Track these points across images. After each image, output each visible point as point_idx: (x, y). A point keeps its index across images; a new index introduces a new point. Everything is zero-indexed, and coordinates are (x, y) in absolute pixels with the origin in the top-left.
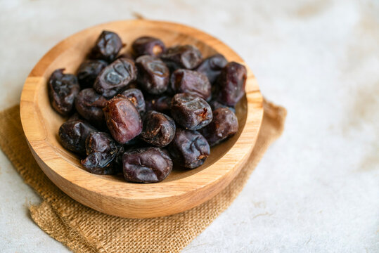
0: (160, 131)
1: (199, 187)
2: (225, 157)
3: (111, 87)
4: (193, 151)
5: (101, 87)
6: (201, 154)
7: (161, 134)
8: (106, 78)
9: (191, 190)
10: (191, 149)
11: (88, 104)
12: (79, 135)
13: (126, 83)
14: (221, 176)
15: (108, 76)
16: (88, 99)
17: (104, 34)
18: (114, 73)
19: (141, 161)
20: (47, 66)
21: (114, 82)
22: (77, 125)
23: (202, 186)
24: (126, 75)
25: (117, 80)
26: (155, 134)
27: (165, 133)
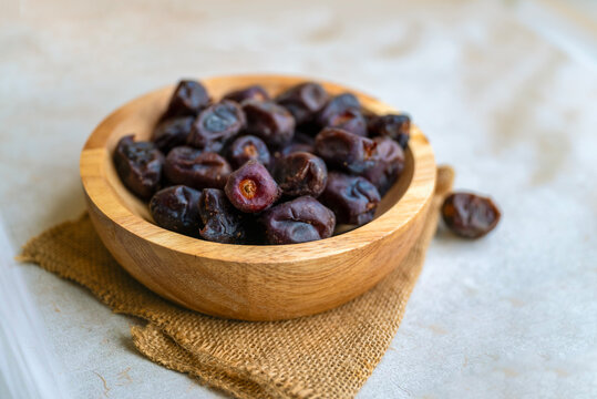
0: (309, 170)
1: (385, 234)
2: (405, 198)
3: (215, 136)
4: (358, 197)
5: (201, 138)
6: (370, 201)
7: (311, 176)
8: (205, 124)
9: (377, 239)
10: (353, 194)
11: (188, 162)
12: (184, 202)
13: (235, 129)
14: (409, 219)
15: (209, 122)
16: (186, 157)
17: (183, 84)
18: (215, 118)
19: (293, 212)
20: (105, 137)
21: (218, 129)
22: (179, 189)
23: (390, 233)
24: (233, 120)
25: (222, 126)
26: (302, 176)
27: (316, 172)
